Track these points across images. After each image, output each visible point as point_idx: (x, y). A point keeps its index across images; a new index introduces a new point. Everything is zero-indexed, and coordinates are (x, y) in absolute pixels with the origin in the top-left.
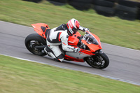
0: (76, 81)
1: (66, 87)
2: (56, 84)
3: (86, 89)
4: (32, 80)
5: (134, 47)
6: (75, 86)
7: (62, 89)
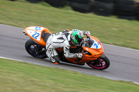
0: (53, 77)
1: (43, 84)
2: (33, 81)
3: (63, 85)
4: (9, 78)
5: (110, 42)
6: (52, 82)
7: (39, 85)
